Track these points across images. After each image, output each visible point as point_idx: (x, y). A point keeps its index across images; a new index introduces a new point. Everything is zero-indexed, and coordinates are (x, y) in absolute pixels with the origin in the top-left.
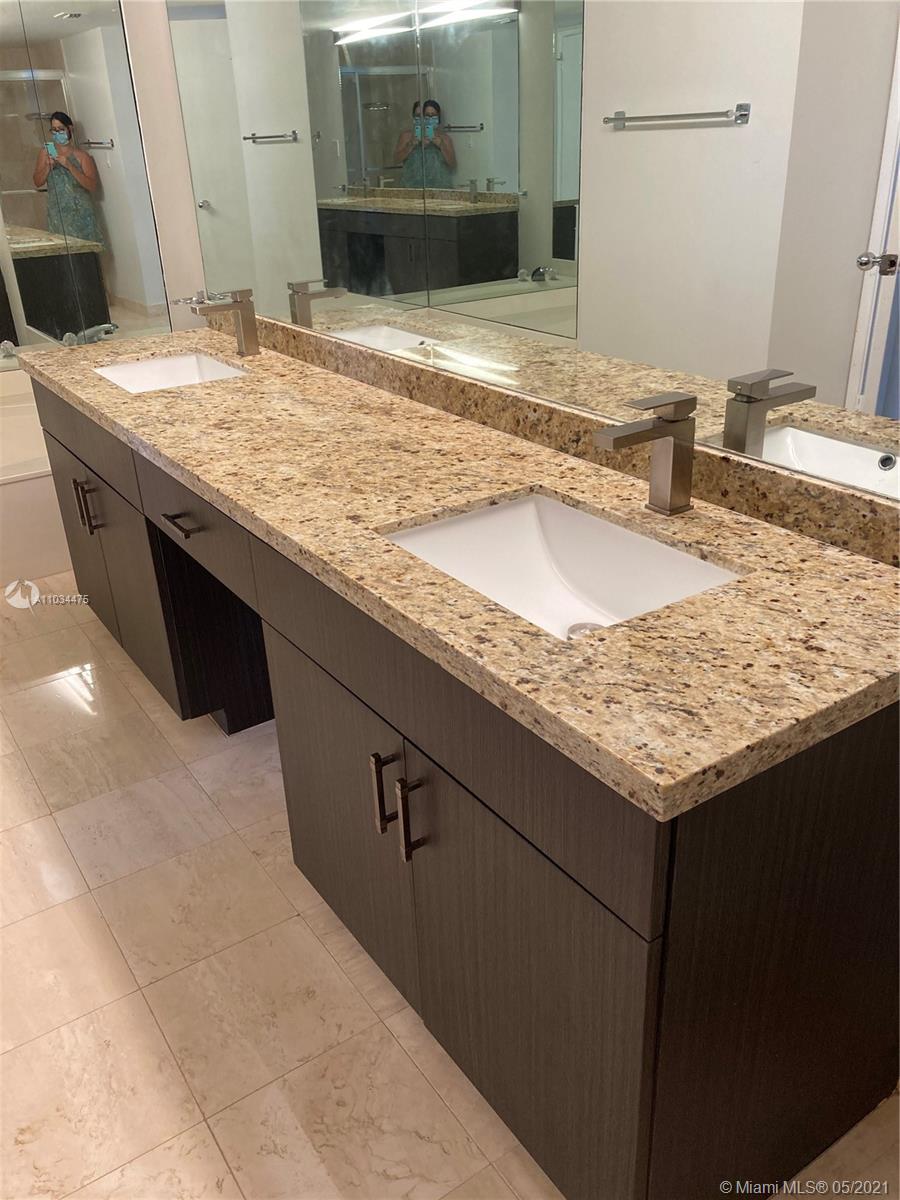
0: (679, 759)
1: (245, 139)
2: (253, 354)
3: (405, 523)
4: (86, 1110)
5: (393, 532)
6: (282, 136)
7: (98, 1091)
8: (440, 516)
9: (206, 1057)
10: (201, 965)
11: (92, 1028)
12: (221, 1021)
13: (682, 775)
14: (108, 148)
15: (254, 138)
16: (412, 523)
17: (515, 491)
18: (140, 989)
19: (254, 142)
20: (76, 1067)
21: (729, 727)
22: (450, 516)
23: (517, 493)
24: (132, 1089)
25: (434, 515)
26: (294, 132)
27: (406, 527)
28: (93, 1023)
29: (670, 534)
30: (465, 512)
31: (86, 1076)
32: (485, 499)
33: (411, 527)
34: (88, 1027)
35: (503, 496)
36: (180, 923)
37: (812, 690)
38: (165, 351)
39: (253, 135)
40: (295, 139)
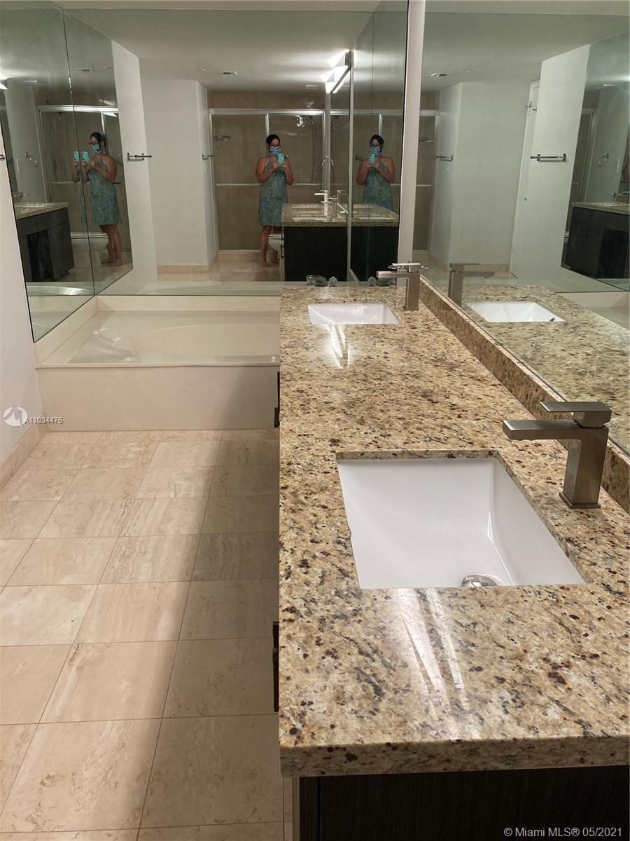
0: (321, 728)
1: (532, 158)
2: (412, 310)
3: (367, 455)
4: (86, 782)
5: (356, 459)
6: (555, 157)
7: (99, 774)
8: (399, 456)
9: (166, 786)
10: (204, 720)
11: (122, 730)
12: (190, 765)
13: (307, 743)
14: (450, 161)
15: (539, 158)
16: (374, 455)
17: (474, 451)
18: (162, 718)
19: (538, 160)
20: (99, 752)
21: (393, 717)
22: (408, 458)
23: (475, 453)
24: (116, 784)
25: (393, 454)
26: (565, 155)
27: (367, 457)
28: (125, 727)
29: (553, 524)
30: (424, 458)
31: (100, 761)
32: (444, 451)
33: (373, 458)
34: (121, 729)
35: (462, 453)
36: (211, 685)
37: (507, 717)
38: (364, 299)
39: (539, 155)
40: (564, 160)
